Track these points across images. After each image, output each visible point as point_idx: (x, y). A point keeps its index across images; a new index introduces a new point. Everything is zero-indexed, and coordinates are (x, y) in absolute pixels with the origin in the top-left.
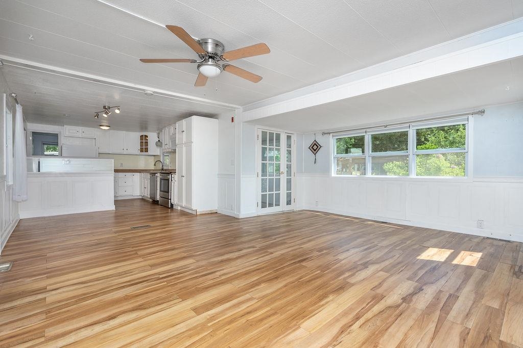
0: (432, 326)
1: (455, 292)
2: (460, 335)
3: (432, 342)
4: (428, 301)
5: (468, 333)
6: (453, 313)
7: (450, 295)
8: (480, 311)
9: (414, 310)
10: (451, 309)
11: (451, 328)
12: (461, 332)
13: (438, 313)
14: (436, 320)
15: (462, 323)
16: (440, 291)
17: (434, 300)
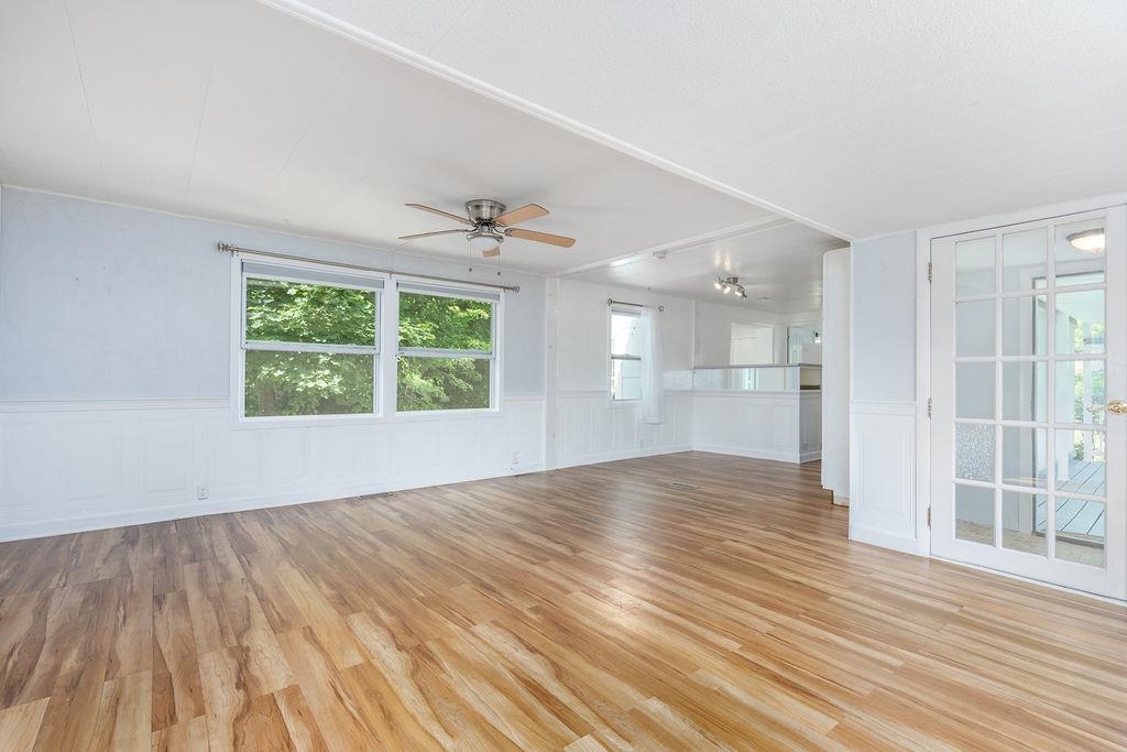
0: (166, 647)
1: (167, 735)
2: (119, 663)
3: (154, 635)
4: (206, 674)
5: (107, 673)
6: (146, 685)
7: (173, 718)
8: (92, 727)
9: (211, 648)
10: (154, 691)
11: (138, 662)
12: (119, 667)
13: (172, 666)
14: (166, 658)
15: (122, 680)
16: (200, 712)
17: (197, 682)
